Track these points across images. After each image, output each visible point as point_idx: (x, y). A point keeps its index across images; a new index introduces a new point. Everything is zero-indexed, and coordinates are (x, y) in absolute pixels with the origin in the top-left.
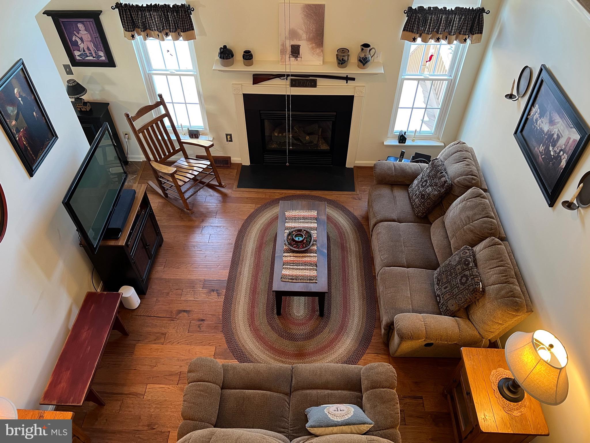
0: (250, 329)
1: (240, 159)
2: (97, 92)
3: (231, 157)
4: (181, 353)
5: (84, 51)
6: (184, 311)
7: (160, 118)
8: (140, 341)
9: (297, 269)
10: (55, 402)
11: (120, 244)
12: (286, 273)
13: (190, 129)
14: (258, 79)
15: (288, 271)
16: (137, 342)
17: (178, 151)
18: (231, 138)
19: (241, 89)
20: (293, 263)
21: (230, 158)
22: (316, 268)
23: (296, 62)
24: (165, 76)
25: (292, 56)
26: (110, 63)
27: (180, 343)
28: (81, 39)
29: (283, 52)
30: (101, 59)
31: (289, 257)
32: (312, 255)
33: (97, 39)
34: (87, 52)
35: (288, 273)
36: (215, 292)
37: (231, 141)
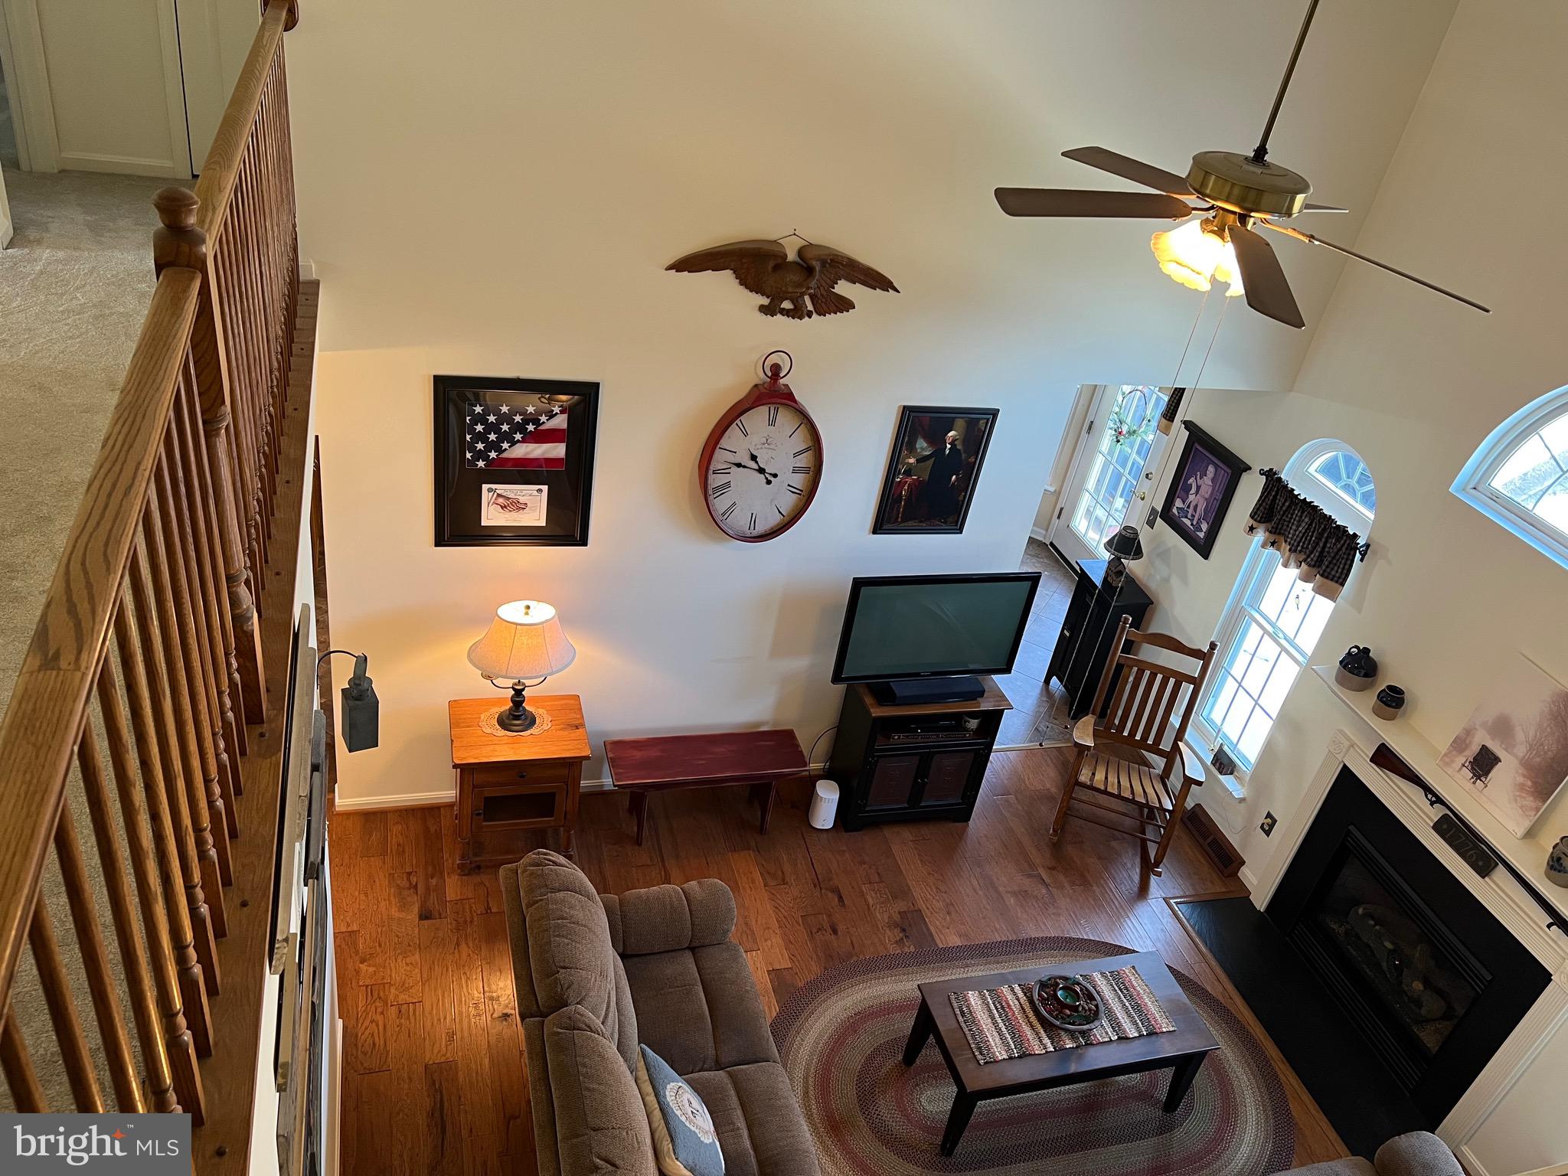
0: (852, 1016)
1: (1255, 882)
2: (1158, 577)
3: (1246, 864)
4: (759, 917)
5: (1188, 507)
6: (840, 898)
7: (1181, 678)
8: (757, 853)
9: (993, 1018)
10: (612, 755)
11: (872, 710)
12: (972, 1000)
13: (1225, 748)
14: (1385, 758)
15: (979, 1003)
16: (756, 850)
17: (1161, 753)
18: (1271, 826)
19: (1344, 750)
20: (1003, 1008)
21: (1244, 863)
22: (1016, 1055)
23: (1468, 785)
24: (1262, 632)
25: (1470, 768)
26: (1204, 548)
27: (777, 910)
28: (1198, 488)
29: (1459, 744)
30: (1198, 533)
31: (1012, 997)
32: (1046, 1041)
33: (1215, 501)
34: (1191, 511)
35: (973, 1003)
36: (901, 935)
37: (1268, 833)
